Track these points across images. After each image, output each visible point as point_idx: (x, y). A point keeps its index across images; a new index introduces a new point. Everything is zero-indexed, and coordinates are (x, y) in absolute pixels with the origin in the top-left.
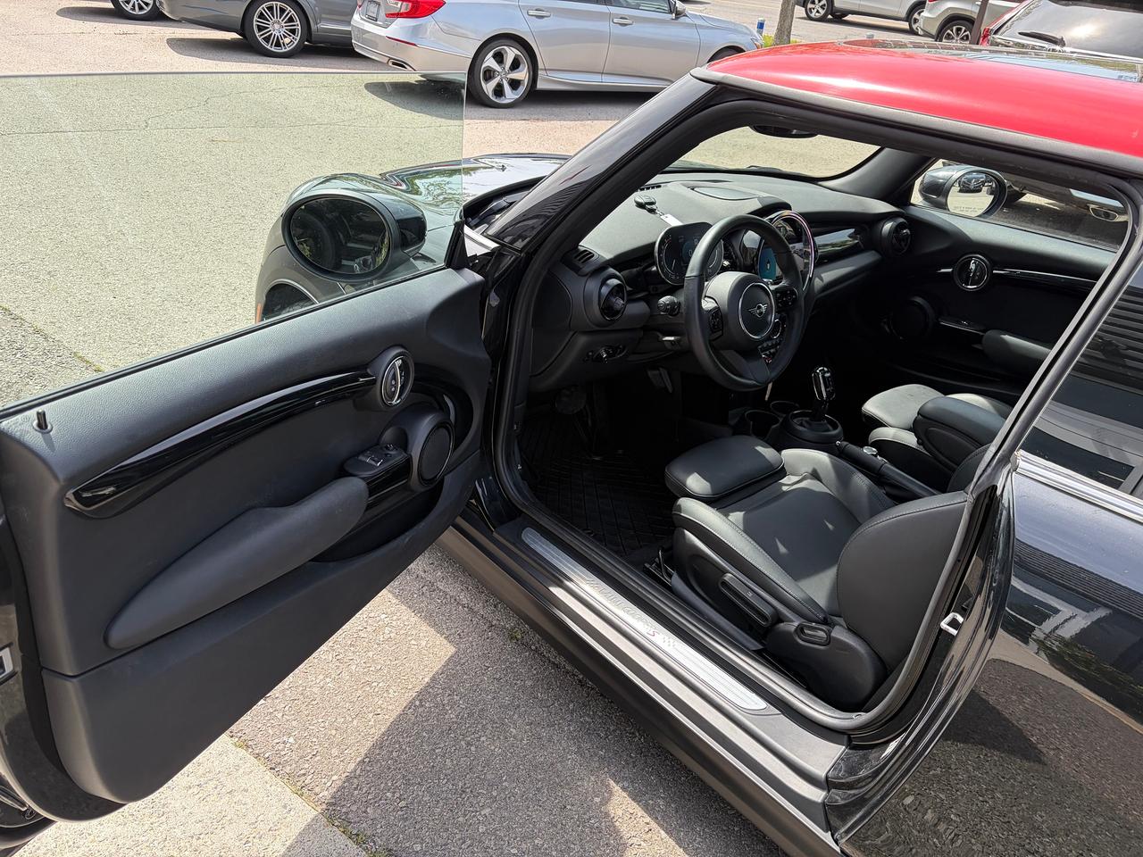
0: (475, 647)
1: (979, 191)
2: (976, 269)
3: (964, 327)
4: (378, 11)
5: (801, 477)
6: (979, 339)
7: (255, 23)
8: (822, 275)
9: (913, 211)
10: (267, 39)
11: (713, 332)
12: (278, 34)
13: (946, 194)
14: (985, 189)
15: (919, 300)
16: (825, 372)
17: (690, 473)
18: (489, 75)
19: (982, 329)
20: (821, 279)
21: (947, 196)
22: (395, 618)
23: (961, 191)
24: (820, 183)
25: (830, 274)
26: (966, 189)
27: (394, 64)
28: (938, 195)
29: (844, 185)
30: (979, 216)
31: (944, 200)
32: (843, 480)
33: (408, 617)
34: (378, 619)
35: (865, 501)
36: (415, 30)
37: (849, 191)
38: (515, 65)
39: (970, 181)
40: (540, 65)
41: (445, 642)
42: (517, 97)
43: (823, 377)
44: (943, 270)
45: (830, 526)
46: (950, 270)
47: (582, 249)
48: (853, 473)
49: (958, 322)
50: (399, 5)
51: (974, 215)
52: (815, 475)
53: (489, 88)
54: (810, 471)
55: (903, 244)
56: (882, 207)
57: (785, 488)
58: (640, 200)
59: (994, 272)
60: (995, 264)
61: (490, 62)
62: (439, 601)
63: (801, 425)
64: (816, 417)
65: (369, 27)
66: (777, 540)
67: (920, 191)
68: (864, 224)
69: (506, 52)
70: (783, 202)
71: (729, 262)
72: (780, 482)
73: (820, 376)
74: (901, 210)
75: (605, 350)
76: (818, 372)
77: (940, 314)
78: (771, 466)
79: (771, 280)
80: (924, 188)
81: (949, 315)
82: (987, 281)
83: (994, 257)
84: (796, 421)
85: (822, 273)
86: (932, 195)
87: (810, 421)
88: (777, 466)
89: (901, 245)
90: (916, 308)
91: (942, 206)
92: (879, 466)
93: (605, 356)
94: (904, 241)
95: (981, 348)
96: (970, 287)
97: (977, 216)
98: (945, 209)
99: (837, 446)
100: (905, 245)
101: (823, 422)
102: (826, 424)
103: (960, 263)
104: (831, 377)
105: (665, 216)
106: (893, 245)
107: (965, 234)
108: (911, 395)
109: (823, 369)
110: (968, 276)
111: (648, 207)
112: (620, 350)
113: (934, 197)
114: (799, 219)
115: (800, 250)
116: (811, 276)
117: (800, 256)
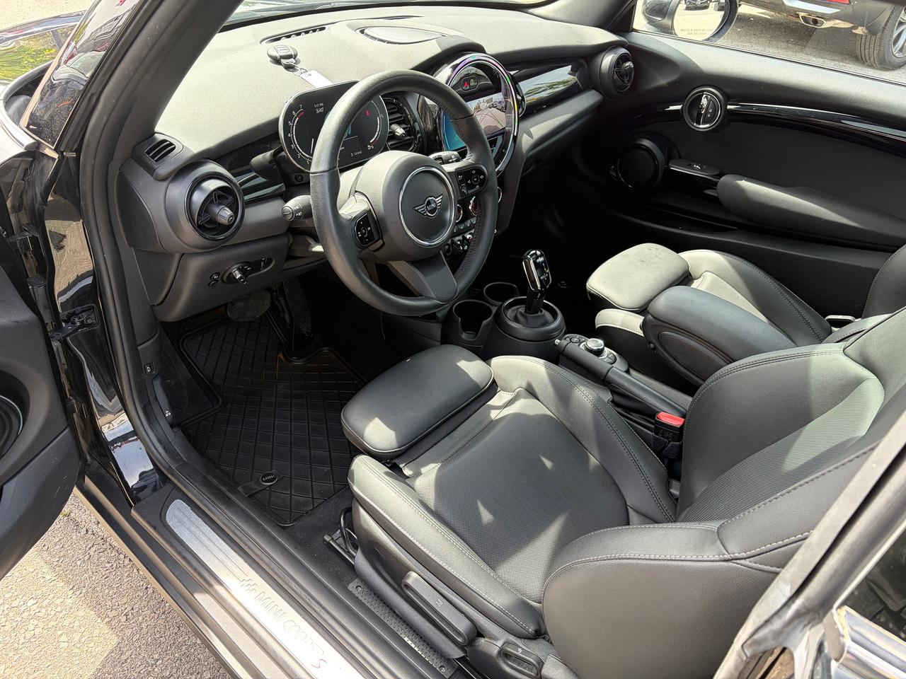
0: (144, 630)
1: (706, 7)
2: (708, 105)
3: (696, 171)
5: (513, 395)
6: (713, 185)
8: (532, 130)
9: (636, 39)
11: (364, 248)
13: (671, 14)
14: (712, 5)
15: (647, 143)
16: (537, 258)
17: (370, 419)
19: (717, 173)
20: (531, 136)
21: (673, 17)
22: (46, 602)
23: (687, 9)
24: (531, 10)
25: (540, 127)
28: (664, 17)
29: (557, 11)
30: (708, 39)
31: (670, 23)
32: (563, 396)
33: (64, 597)
34: (23, 608)
35: (589, 420)
37: (564, 18)
41: (106, 630)
43: (535, 262)
44: (672, 108)
45: (548, 464)
46: (679, 107)
47: (159, 137)
48: (573, 385)
49: (690, 166)
51: (701, 38)
52: (531, 392)
54: (524, 384)
55: (626, 80)
56: (604, 36)
57: (494, 415)
58: (275, 54)
59: (729, 107)
60: (728, 98)
62: (109, 565)
63: (516, 319)
64: (532, 307)
66: (480, 504)
67: (643, 13)
68: (582, 58)
70: (471, 41)
71: (404, 129)
72: (489, 403)
73: (531, 261)
74: (623, 39)
75: (238, 269)
76: (529, 256)
77: (669, 158)
78: (476, 386)
79: (456, 153)
80: (647, 9)
81: (680, 158)
82: (721, 118)
83: (729, 90)
84: (510, 313)
85: (531, 127)
86: (657, 17)
87: (525, 312)
88: (484, 384)
89: (623, 82)
90: (644, 153)
91: (668, 31)
92: (605, 372)
93: (238, 276)
94: (627, 76)
95: (716, 195)
96: (702, 126)
97: (706, 40)
98: (671, 33)
99: (556, 345)
100: (628, 82)
101: (539, 314)
102: (544, 316)
103: (691, 97)
104: (544, 262)
105: (309, 73)
106: (614, 82)
107: (695, 63)
108: (642, 261)
109: (535, 253)
110: (699, 114)
111: (284, 61)
112: (264, 263)
113: (660, 19)
114: (493, 63)
115: (500, 102)
116: (515, 134)
117: (500, 110)
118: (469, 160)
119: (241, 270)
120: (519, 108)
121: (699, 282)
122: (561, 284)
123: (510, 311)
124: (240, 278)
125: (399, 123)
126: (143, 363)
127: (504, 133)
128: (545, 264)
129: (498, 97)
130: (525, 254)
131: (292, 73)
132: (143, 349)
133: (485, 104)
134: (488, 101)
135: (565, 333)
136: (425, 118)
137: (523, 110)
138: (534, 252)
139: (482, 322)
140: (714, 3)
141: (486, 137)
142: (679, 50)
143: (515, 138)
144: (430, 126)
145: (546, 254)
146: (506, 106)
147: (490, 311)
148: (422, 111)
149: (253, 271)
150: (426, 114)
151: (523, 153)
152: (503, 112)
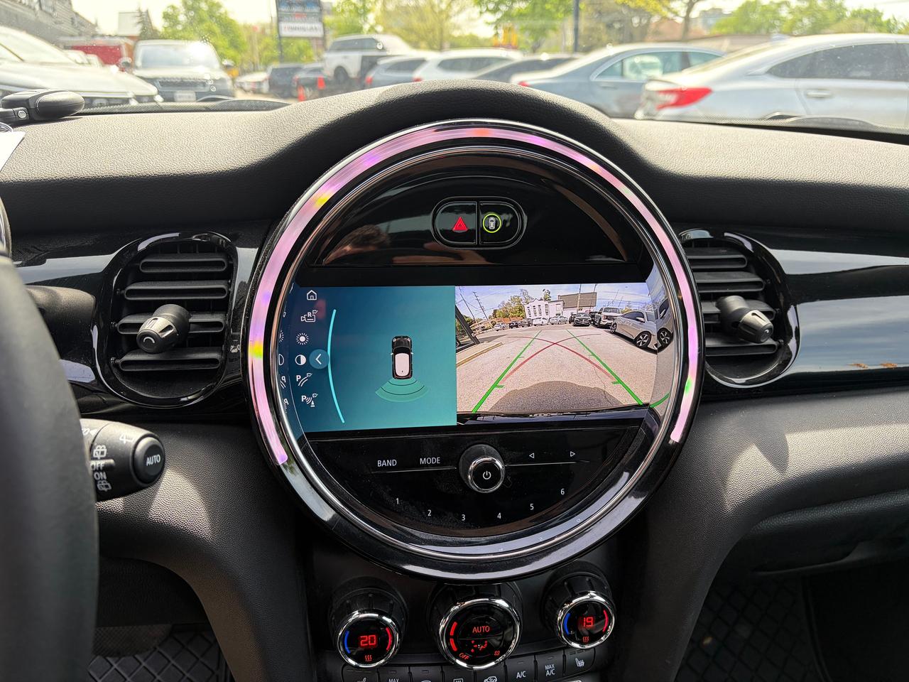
85: (789, 432)
115: (636, 316)
116: (676, 436)
117: (633, 342)
133: (555, 309)
134: (566, 302)
151: (722, 505)
152: (645, 348)
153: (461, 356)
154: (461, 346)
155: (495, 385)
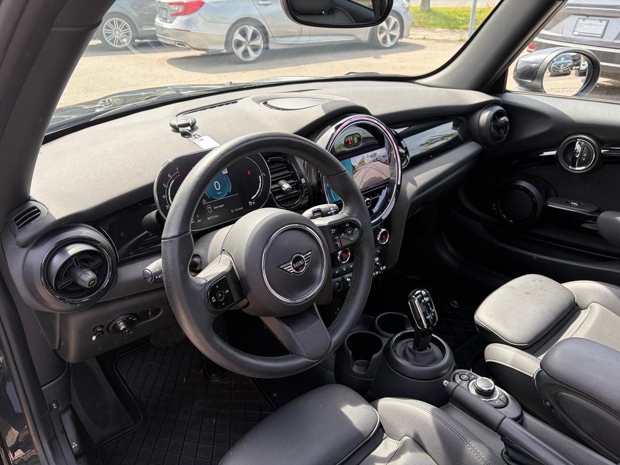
1: (566, 74)
2: (582, 150)
3: (574, 207)
4: (167, 13)
5: (399, 444)
6: (595, 219)
7: (104, 32)
8: (416, 178)
9: (509, 98)
10: (112, 41)
12: (118, 37)
13: (541, 77)
14: (573, 72)
15: (524, 184)
16: (422, 298)
18: (239, 44)
19: (595, 209)
20: (414, 183)
21: (542, 80)
23: (552, 76)
24: (417, 81)
25: (423, 176)
26: (557, 74)
27: (179, 44)
28: (533, 79)
29: (439, 80)
30: (577, 95)
31: (539, 84)
36: (188, 22)
37: (445, 85)
38: (254, 36)
39: (559, 66)
40: (270, 35)
42: (258, 56)
43: (420, 302)
44: (546, 154)
46: (554, 153)
47: (31, 204)
49: (567, 204)
50: (177, 8)
51: (570, 94)
52: (419, 443)
53: (239, 52)
54: (411, 433)
55: (502, 132)
56: (480, 97)
58: (176, 123)
59: (603, 151)
60: (601, 143)
61: (238, 36)
63: (405, 356)
64: (420, 342)
65: (166, 25)
67: (514, 77)
68: (462, 115)
69: (247, 29)
70: (353, 105)
71: (290, 184)
72: (373, 453)
73: (416, 302)
74: (497, 98)
75: (123, 321)
76: (414, 296)
77: (547, 196)
78: (359, 434)
79: (335, 205)
80: (518, 74)
81: (557, 196)
82: (596, 161)
83: (602, 137)
84: (399, 347)
85: (415, 176)
86: (527, 79)
87: (414, 348)
88: (369, 432)
89: (500, 133)
90: (522, 193)
91: (538, 90)
92: (498, 422)
93: (123, 327)
94: (503, 129)
95: (596, 229)
96: (577, 169)
97: (575, 95)
98: (541, 92)
99: (444, 386)
100: (504, 133)
101: (428, 351)
102: (432, 353)
103: (564, 145)
104: (430, 301)
105: (202, 138)
106: (492, 133)
107: (566, 115)
108: (527, 293)
109: (421, 293)
110: (574, 158)
111: (181, 129)
112: (152, 312)
113: (530, 81)
114: (375, 123)
115: (384, 156)
116: (399, 184)
117: (384, 163)
118: (344, 214)
119: (126, 322)
120: (402, 161)
121: (587, 313)
122: (454, 304)
123: (400, 345)
124: (124, 329)
125: (287, 179)
126: (48, 402)
127: (388, 183)
128: (431, 304)
129: (381, 152)
130: (411, 294)
131: (186, 139)
132: (46, 389)
133: (370, 159)
134: (372, 156)
135: (455, 369)
136: (310, 173)
137: (407, 161)
138: (419, 291)
139: (372, 356)
140: (575, 71)
141: (360, 192)
142: (549, 104)
143: (399, 187)
144: (314, 181)
145: (432, 294)
146: (390, 160)
147: (380, 343)
148: (307, 168)
149: (139, 320)
150: (310, 170)
151: (407, 199)
152: (387, 164)
153: (354, 176)
154: (354, 173)
155: (362, 181)
